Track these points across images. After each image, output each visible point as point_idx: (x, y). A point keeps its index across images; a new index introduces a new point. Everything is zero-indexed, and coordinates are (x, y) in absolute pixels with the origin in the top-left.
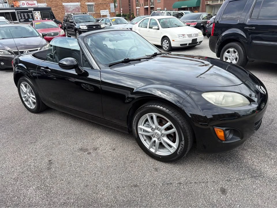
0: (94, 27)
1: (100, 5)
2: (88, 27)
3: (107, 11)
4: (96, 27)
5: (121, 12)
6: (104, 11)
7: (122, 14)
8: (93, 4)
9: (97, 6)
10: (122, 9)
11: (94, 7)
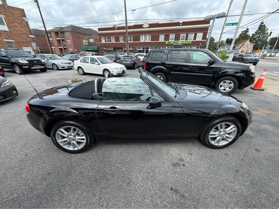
0: (35, 62)
1: (21, 43)
2: (29, 62)
3: (30, 48)
4: (37, 62)
5: (39, 49)
6: (27, 48)
7: (39, 51)
8: (12, 41)
9: (18, 44)
10: (38, 47)
11: (15, 45)
